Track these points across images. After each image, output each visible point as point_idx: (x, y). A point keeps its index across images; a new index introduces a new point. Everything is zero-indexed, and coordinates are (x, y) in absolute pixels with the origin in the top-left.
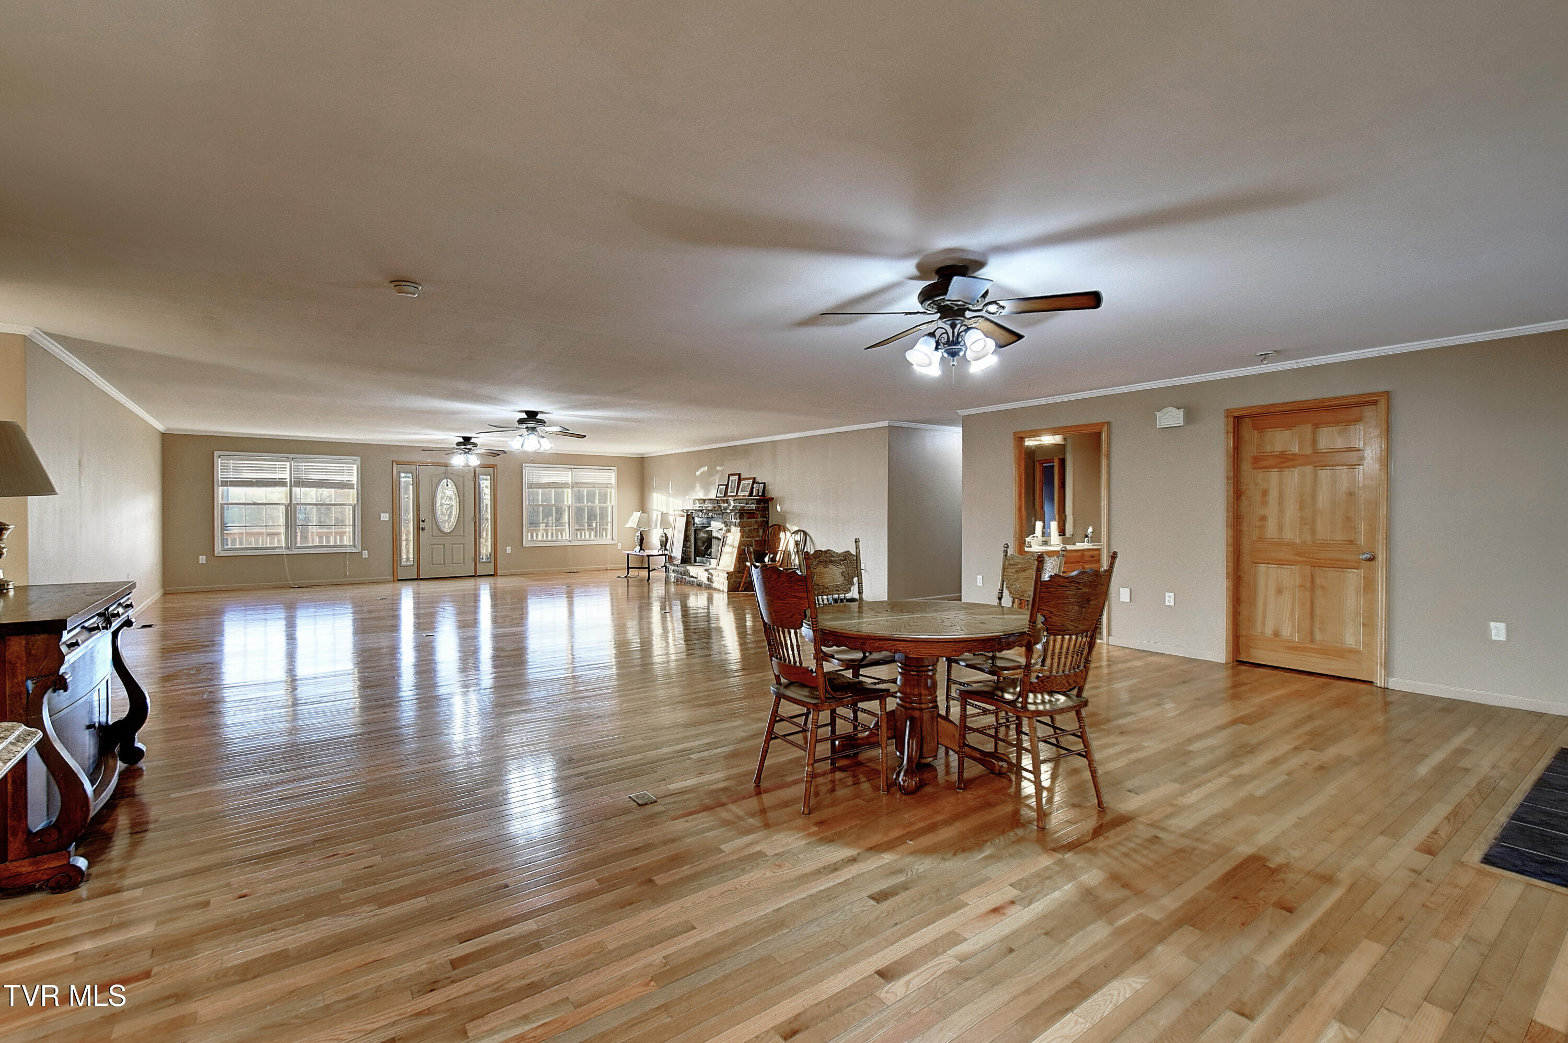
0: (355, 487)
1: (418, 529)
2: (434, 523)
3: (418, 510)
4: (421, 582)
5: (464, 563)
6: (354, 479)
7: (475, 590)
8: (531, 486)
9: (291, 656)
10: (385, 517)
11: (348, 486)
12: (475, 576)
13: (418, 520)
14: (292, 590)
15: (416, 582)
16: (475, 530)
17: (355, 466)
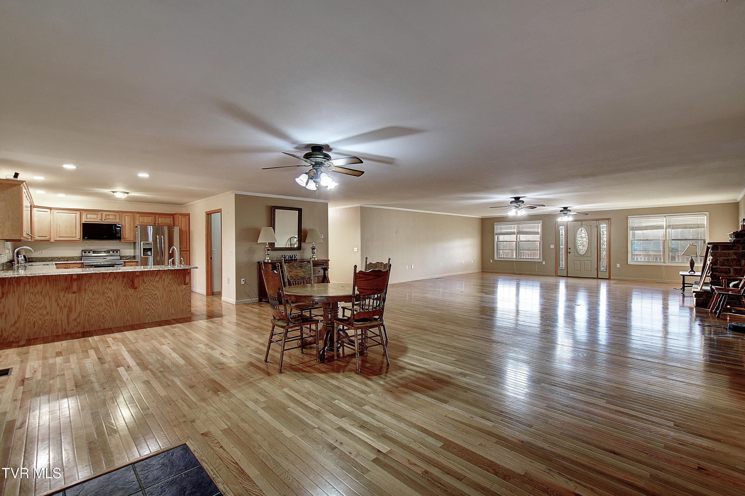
0: (540, 234)
1: (567, 253)
2: (575, 251)
3: (567, 243)
4: (569, 278)
5: (591, 271)
6: (540, 230)
7: (598, 285)
8: (633, 229)
9: (518, 301)
10: (552, 246)
11: (537, 233)
12: (597, 278)
13: (567, 248)
14: (516, 275)
15: (565, 278)
16: (597, 254)
17: (540, 224)
